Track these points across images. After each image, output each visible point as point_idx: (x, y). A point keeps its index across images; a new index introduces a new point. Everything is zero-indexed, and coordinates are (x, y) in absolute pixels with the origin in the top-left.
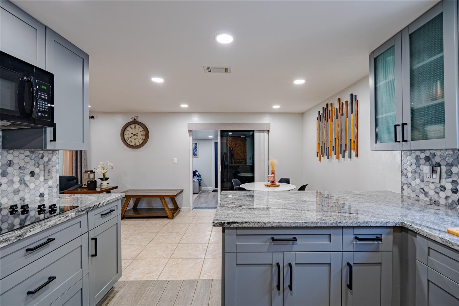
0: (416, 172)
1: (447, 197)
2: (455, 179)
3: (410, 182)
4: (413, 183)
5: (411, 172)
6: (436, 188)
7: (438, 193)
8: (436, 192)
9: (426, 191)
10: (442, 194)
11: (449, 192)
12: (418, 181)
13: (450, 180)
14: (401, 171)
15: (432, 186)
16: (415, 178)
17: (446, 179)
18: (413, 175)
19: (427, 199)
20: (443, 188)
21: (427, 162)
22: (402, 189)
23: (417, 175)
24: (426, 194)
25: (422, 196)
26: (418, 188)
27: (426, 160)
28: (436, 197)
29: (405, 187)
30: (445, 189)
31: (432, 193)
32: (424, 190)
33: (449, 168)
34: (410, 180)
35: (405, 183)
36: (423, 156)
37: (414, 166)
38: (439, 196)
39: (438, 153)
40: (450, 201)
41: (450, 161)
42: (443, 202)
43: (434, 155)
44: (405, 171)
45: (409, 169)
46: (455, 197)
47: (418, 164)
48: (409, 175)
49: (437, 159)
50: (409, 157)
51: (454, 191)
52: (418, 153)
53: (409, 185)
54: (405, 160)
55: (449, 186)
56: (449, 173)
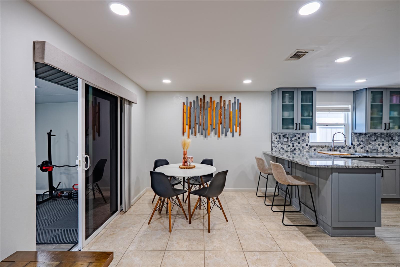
0: (278, 141)
1: (291, 149)
2: (293, 142)
3: (276, 146)
4: (278, 146)
5: (277, 141)
6: (287, 146)
7: (288, 148)
8: (287, 148)
9: (283, 148)
10: (289, 148)
11: (291, 147)
12: (280, 145)
13: (292, 143)
14: (272, 142)
15: (286, 146)
16: (278, 144)
17: (291, 142)
18: (277, 143)
19: (284, 151)
20: (289, 146)
21: (284, 137)
22: (272, 149)
24: (283, 149)
25: (282, 150)
26: (280, 148)
28: (287, 150)
29: (274, 148)
30: (290, 146)
31: (285, 148)
32: (282, 148)
33: (291, 139)
34: (276, 145)
35: (273, 146)
36: (282, 135)
37: (278, 139)
38: (288, 149)
39: (287, 134)
40: (292, 150)
41: (292, 137)
42: (289, 150)
43: (286, 134)
45: (276, 140)
46: (293, 148)
47: (280, 138)
48: (276, 143)
49: (287, 136)
50: (276, 135)
51: (293, 146)
52: (280, 134)
53: (276, 147)
54: (274, 137)
55: (291, 145)
56: (291, 141)
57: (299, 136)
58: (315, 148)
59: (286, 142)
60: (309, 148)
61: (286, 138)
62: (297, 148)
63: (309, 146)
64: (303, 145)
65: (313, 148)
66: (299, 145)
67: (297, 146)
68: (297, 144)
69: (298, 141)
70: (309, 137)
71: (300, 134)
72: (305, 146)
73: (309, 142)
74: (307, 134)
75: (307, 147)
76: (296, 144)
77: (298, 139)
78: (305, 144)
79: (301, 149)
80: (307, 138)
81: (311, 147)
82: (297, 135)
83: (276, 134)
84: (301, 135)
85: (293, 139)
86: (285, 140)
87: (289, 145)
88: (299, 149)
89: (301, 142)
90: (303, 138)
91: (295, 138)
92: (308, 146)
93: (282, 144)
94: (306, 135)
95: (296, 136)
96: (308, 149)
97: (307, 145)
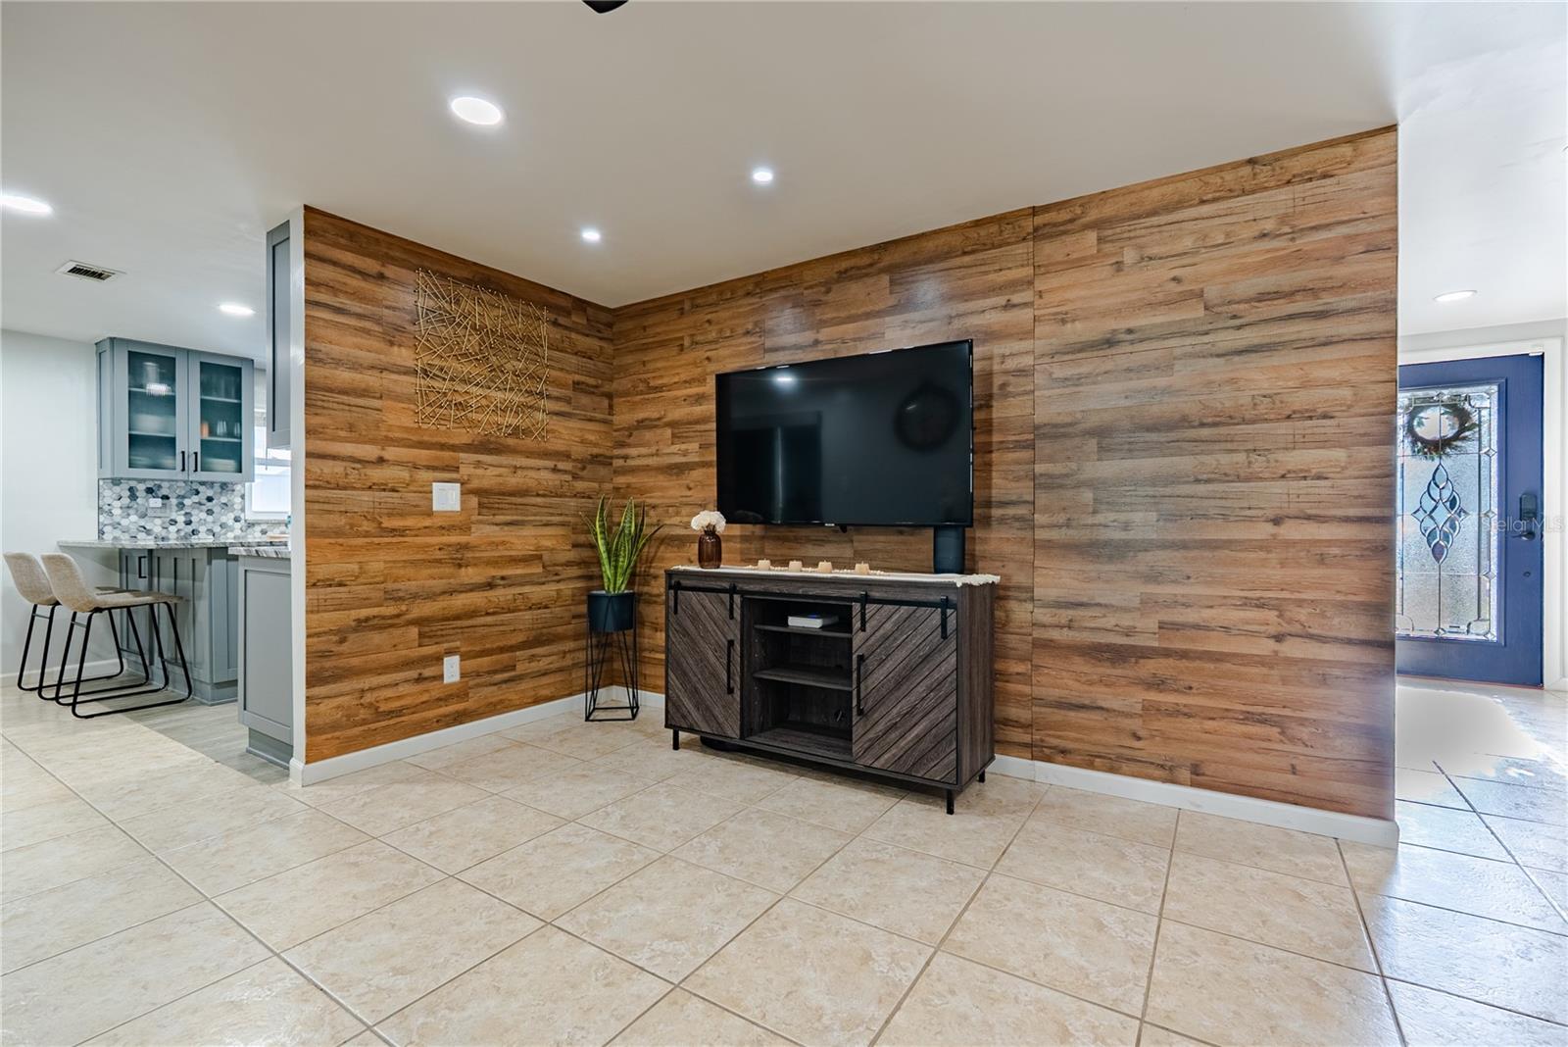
0: (128, 507)
1: (178, 531)
2: (188, 511)
3: (117, 521)
4: (125, 522)
5: (121, 508)
6: (164, 523)
7: (167, 528)
8: (163, 528)
9: (148, 528)
10: (173, 529)
11: (181, 525)
12: (134, 518)
13: (183, 512)
14: (99, 508)
15: (158, 521)
16: (129, 515)
17: (177, 511)
18: (123, 512)
19: (151, 537)
20: (174, 522)
21: (149, 495)
22: (101, 532)
23: (131, 511)
24: (148, 532)
25: (142, 536)
26: (133, 527)
27: (147, 492)
28: (164, 533)
29: (108, 529)
30: (176, 522)
31: (157, 529)
32: (145, 528)
33: (180, 500)
34: (117, 519)
35: (106, 523)
36: (141, 487)
37: (126, 501)
38: (169, 532)
39: (162, 484)
40: (182, 534)
41: (182, 493)
42: (173, 536)
43: (160, 487)
44: (106, 508)
45: (118, 504)
46: (190, 528)
47: (133, 495)
48: (117, 512)
49: (164, 491)
50: (117, 489)
51: (189, 523)
52: (133, 484)
53: (116, 525)
54: (107, 493)
55: (181, 519)
56: (181, 506)
57: (210, 493)
58: (264, 527)
59: (158, 510)
60: (244, 529)
61: (158, 497)
62: (203, 529)
63: (246, 521)
64: (224, 519)
65: (258, 528)
66: (210, 518)
67: (203, 522)
68: (203, 515)
69: (204, 508)
70: (243, 497)
71: (212, 485)
72: (231, 522)
73: (243, 510)
74: (238, 488)
75: (238, 525)
76: (198, 516)
77: (205, 501)
78: (232, 516)
79: (217, 529)
80: (238, 500)
81: (251, 525)
82: (201, 489)
83: (116, 482)
84: (217, 487)
85: (187, 502)
86: (157, 502)
87: (172, 520)
88: (210, 531)
89: (216, 510)
90: (224, 500)
91: (196, 499)
92: (243, 521)
93: (143, 516)
94: (233, 491)
95: (197, 493)
96: (241, 529)
97: (237, 520)
